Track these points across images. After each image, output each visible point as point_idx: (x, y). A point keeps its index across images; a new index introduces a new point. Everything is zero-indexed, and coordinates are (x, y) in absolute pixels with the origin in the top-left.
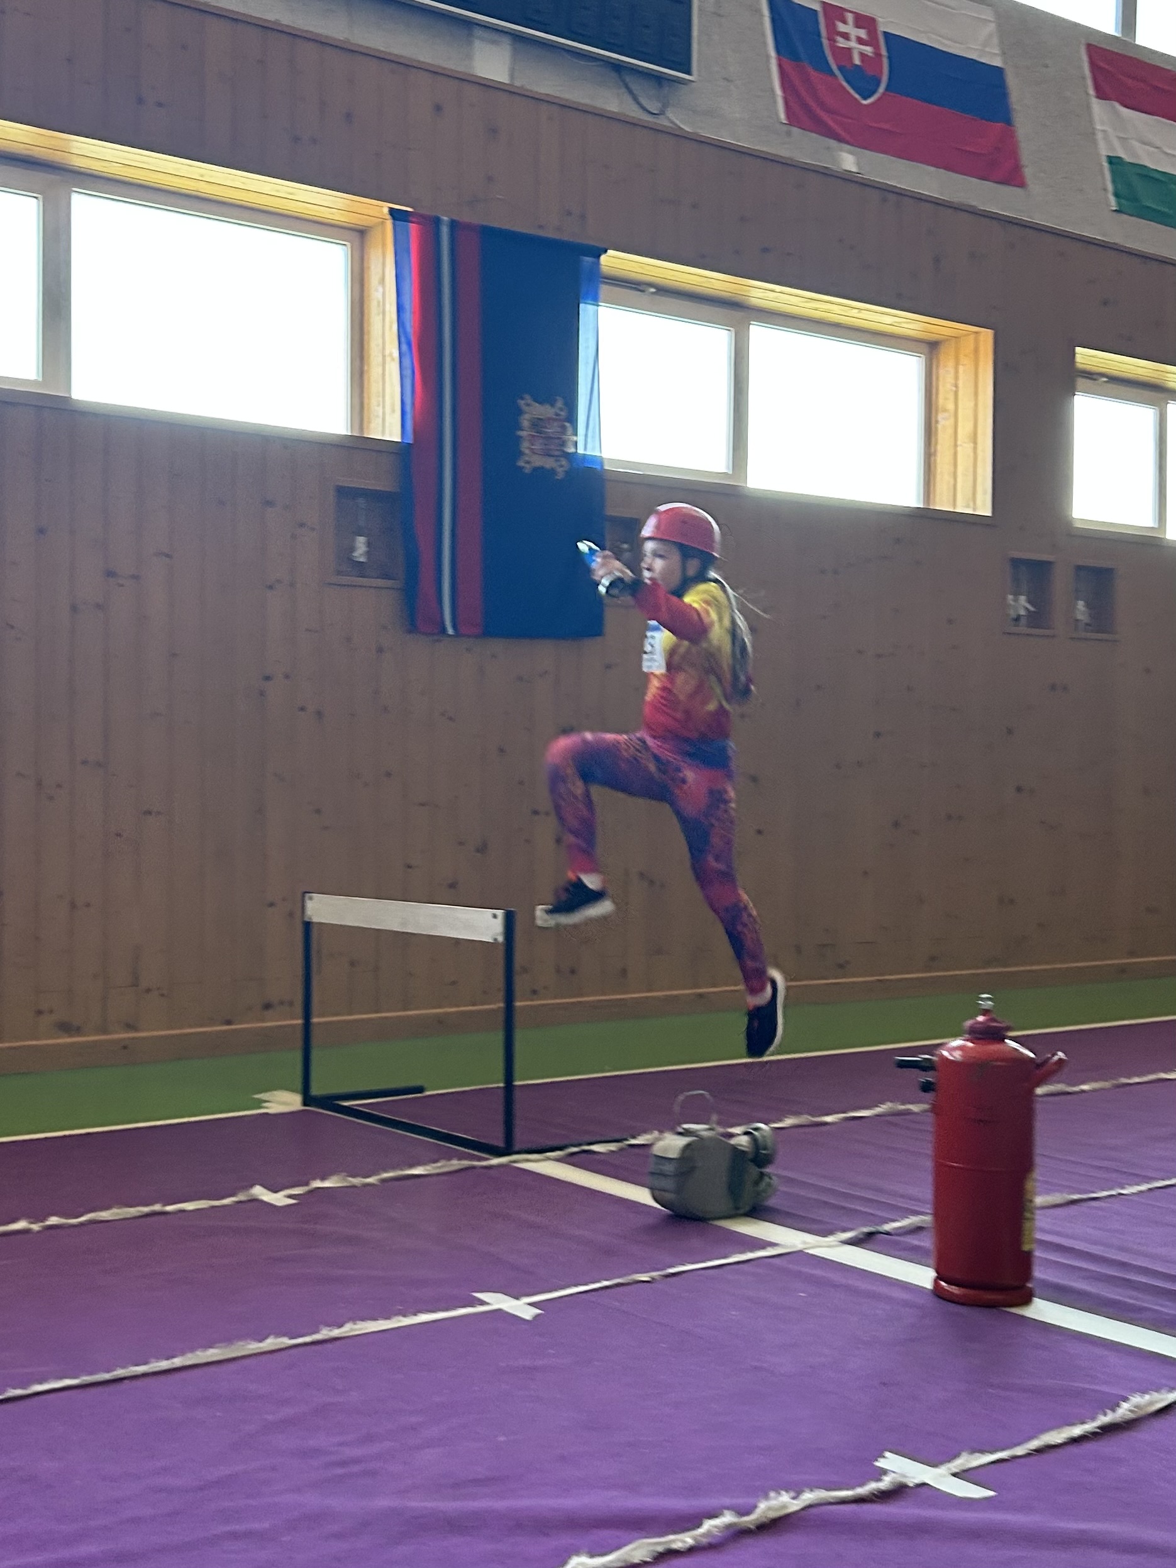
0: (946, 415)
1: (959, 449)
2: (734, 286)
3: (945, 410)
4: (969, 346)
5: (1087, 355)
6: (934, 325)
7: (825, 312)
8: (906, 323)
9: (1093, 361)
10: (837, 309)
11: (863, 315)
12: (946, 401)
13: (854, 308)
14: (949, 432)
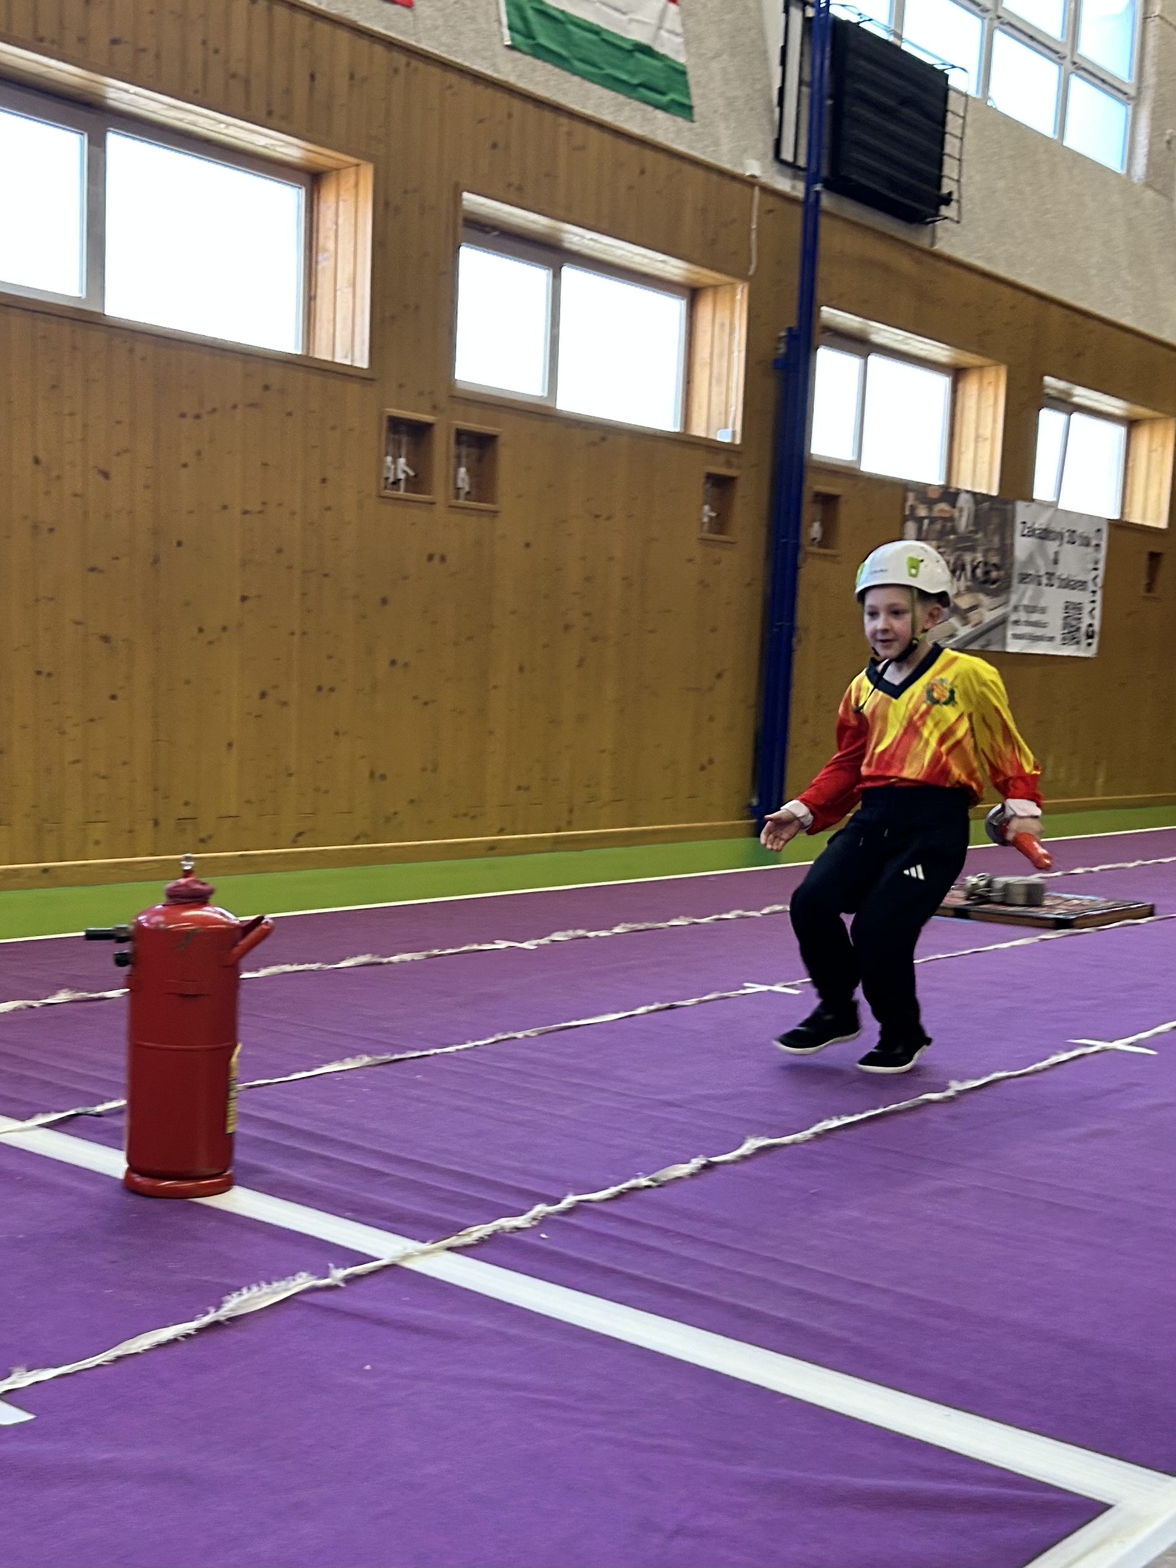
0: (326, 255)
1: (338, 293)
2: (82, 80)
3: (325, 250)
4: (349, 180)
5: (472, 201)
6: (309, 151)
7: (188, 123)
8: (281, 146)
9: (484, 211)
10: (201, 121)
11: (231, 131)
12: (326, 240)
13: (221, 122)
14: (329, 273)
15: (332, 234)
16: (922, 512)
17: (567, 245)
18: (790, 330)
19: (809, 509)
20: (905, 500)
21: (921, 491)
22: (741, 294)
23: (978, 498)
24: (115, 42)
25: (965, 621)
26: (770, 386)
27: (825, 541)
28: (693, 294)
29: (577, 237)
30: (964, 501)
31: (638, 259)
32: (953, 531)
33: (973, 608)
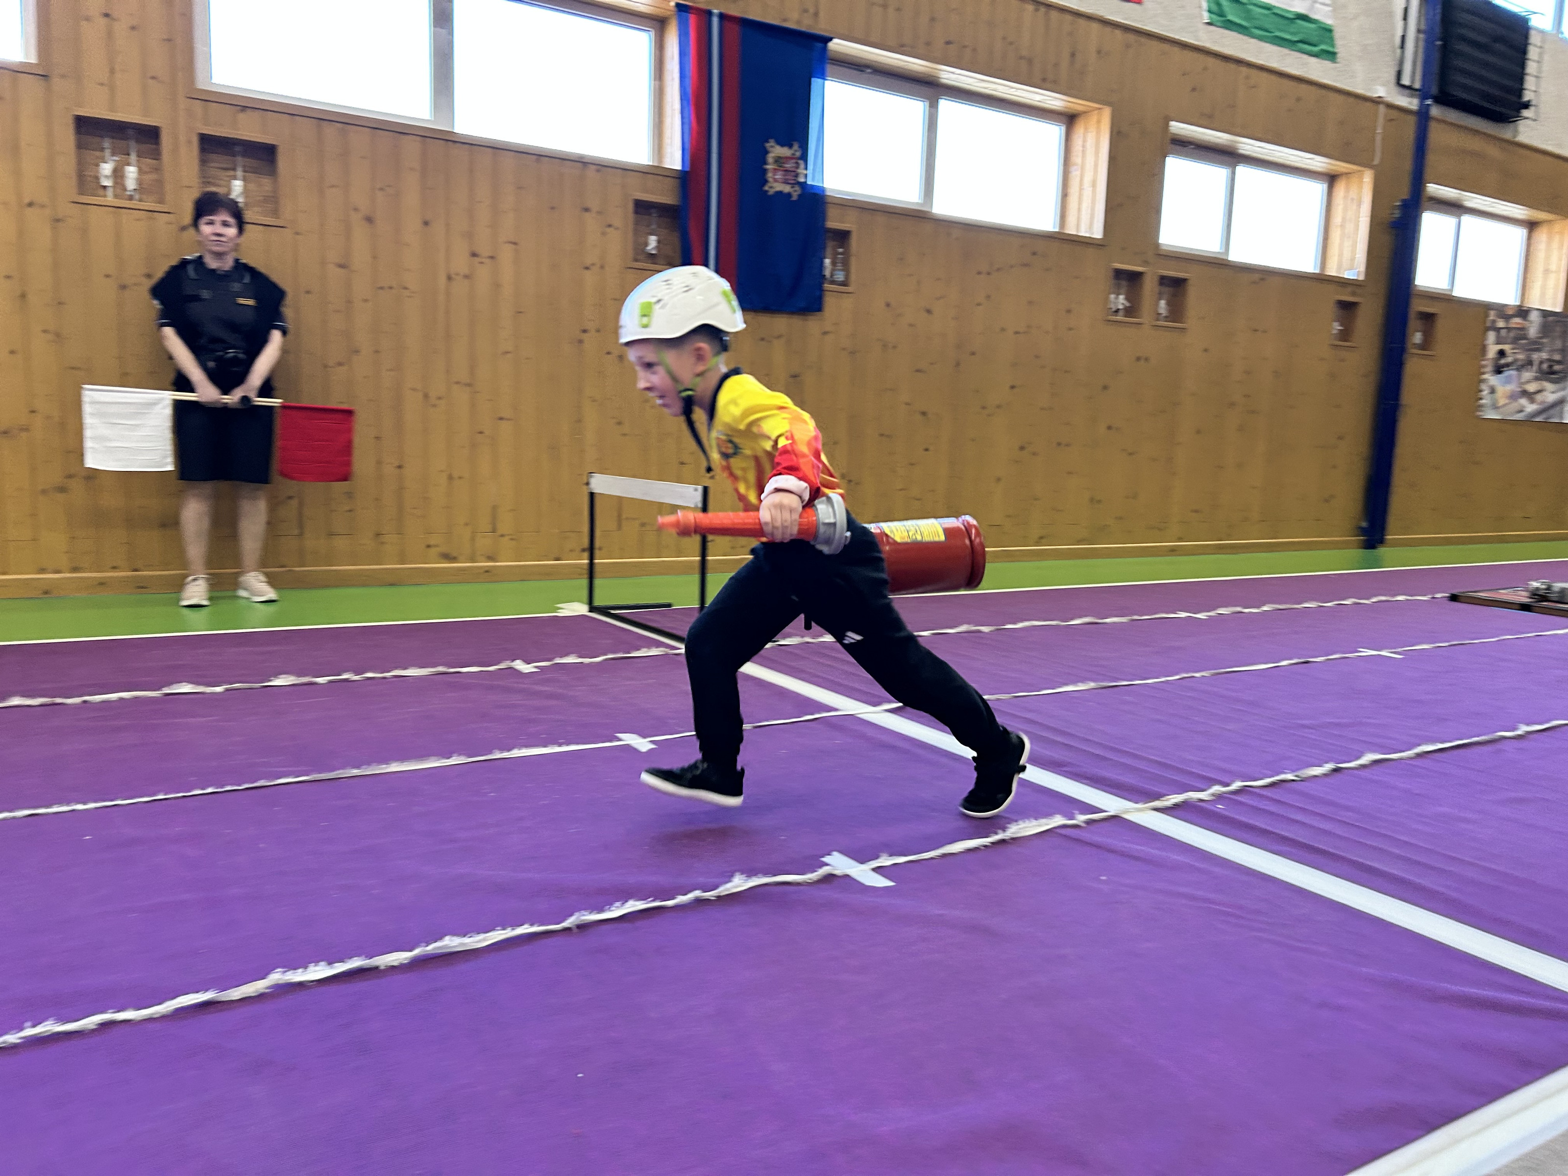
0: (1075, 167)
1: (1083, 191)
2: (927, 69)
3: (1076, 164)
4: (1094, 118)
5: (1178, 128)
6: (1069, 102)
7: (992, 90)
8: (1050, 100)
9: (1183, 132)
10: (1000, 88)
11: (1019, 93)
12: (1076, 157)
13: (1013, 88)
14: (1078, 179)
15: (1080, 154)
16: (1501, 324)
17: (1241, 152)
18: (1404, 201)
19: (1413, 323)
20: (1487, 316)
21: (1501, 310)
22: (1368, 177)
23: (1545, 314)
24: (948, 43)
25: (1532, 401)
26: (1387, 240)
27: (1426, 345)
28: (1331, 179)
29: (1248, 146)
30: (1534, 317)
31: (1292, 158)
32: (1524, 337)
33: (1539, 391)
